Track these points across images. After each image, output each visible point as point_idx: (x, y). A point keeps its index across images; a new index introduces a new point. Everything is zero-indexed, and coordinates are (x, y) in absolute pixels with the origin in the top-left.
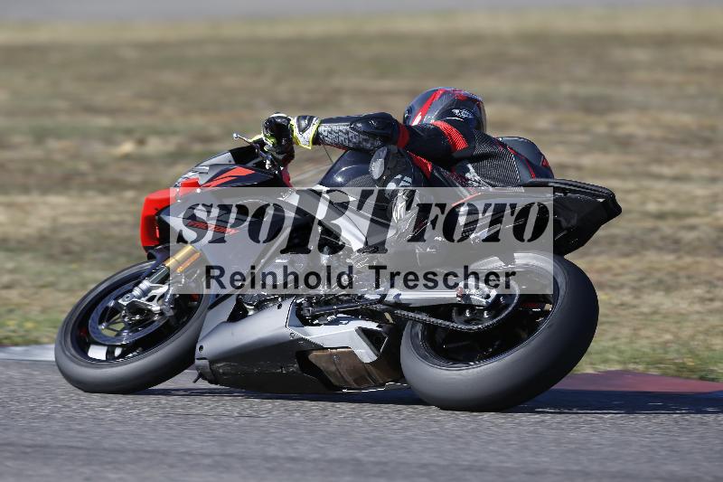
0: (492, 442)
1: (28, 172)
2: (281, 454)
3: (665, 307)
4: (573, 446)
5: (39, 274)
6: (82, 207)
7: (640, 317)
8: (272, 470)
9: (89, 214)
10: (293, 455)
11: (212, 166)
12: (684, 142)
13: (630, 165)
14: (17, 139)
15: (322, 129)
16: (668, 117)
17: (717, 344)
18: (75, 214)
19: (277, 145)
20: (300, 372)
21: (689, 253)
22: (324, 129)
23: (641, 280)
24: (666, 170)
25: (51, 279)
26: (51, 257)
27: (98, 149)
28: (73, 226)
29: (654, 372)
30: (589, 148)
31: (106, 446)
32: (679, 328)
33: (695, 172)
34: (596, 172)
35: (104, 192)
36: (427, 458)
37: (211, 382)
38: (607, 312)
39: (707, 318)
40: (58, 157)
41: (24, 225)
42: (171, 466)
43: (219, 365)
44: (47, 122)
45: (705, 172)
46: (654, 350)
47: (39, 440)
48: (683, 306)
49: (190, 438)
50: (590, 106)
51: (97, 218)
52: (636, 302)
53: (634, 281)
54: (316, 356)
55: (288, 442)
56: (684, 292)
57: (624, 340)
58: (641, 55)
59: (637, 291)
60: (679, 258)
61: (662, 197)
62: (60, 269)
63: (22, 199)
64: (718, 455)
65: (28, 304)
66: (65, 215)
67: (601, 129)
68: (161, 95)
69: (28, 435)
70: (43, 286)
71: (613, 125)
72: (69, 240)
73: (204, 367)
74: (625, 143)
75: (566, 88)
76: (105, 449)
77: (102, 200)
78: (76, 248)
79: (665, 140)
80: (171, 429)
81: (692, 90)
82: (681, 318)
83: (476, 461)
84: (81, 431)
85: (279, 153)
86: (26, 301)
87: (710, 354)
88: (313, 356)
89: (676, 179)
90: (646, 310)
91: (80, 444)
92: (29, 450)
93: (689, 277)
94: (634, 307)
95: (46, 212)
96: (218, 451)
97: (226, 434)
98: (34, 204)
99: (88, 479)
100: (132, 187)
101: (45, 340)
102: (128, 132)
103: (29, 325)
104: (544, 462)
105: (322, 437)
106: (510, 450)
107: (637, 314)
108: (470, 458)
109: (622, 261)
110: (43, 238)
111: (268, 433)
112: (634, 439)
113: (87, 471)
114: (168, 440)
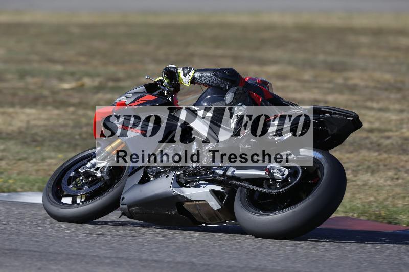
0: (270, 255)
1: (14, 95)
2: (150, 258)
3: (371, 182)
4: (315, 259)
5: (18, 153)
6: (44, 115)
7: (357, 187)
8: (144, 267)
9: (48, 120)
10: (156, 258)
11: (134, 94)
12: (386, 90)
13: (355, 101)
14: (9, 76)
15: (196, 75)
16: (378, 75)
17: (399, 204)
18: (39, 119)
19: (170, 83)
20: (178, 214)
21: (385, 152)
22: (197, 75)
23: (358, 166)
24: (375, 105)
25: (25, 155)
26: (25, 143)
27: (54, 83)
28: (39, 126)
29: (362, 218)
30: (332, 91)
31: (51, 250)
32: (378, 194)
33: (391, 107)
35: (57, 108)
37: (129, 218)
39: (394, 189)
40: (32, 87)
41: (10, 125)
42: (87, 263)
43: (133, 208)
44: (27, 67)
45: (397, 106)
46: (364, 206)
47: (14, 246)
48: (382, 181)
49: (99, 248)
50: (334, 68)
51: (52, 122)
52: (354, 179)
53: (354, 167)
54: (188, 205)
55: (155, 252)
56: (382, 174)
57: (348, 200)
58: (364, 40)
59: (355, 172)
60: (380, 155)
61: (372, 120)
62: (29, 150)
63: (11, 110)
64: (396, 267)
65: (10, 169)
66: (35, 120)
67: (340, 80)
68: (92, 54)
69: (7, 243)
70: (20, 160)
71: (346, 79)
72: (36, 134)
73: (125, 209)
74: (353, 89)
75: (321, 57)
76: (50, 252)
77: (56, 112)
78: (40, 139)
79: (375, 87)
80: (88, 242)
81: (392, 60)
82: (379, 188)
83: (260, 265)
84: (37, 242)
85: (171, 87)
86: (9, 168)
87: (395, 209)
88: (186, 205)
89: (381, 110)
90: (359, 183)
91: (36, 249)
92: (6, 251)
93: (385, 166)
94: (354, 181)
95: (23, 117)
96: (114, 255)
97: (119, 246)
98: (17, 113)
99: (39, 269)
100: (73, 105)
101: (19, 190)
102: (72, 74)
103: (11, 181)
104: (298, 267)
105: (174, 249)
106: (279, 260)
107: (354, 186)
108: (256, 264)
109: (348, 155)
110: (20, 132)
111: (143, 246)
112: (350, 256)
113: (39, 264)
114: (87, 248)
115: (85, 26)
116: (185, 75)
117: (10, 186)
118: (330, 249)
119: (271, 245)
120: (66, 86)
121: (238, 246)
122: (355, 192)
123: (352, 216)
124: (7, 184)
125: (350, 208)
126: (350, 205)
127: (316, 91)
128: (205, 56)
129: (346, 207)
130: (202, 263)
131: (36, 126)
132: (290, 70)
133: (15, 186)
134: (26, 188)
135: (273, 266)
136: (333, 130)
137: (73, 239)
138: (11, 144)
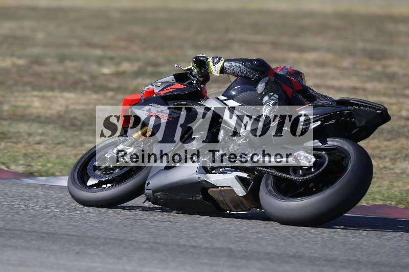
0: (307, 242)
1: (54, 79)
2: (187, 244)
4: (352, 246)
5: (57, 137)
6: (83, 99)
7: (394, 175)
8: (182, 252)
9: (87, 104)
10: (194, 244)
11: (162, 82)
13: (394, 89)
14: (49, 60)
18: (78, 103)
19: (200, 72)
20: (202, 200)
22: (227, 64)
23: (396, 154)
25: (63, 140)
26: (64, 127)
27: (94, 67)
28: (78, 111)
29: (400, 206)
30: (370, 79)
31: (89, 234)
34: (374, 93)
35: (96, 92)
36: (270, 249)
37: (153, 203)
38: (376, 171)
40: (71, 71)
41: (50, 108)
42: (125, 248)
43: (158, 193)
44: (66, 51)
46: (402, 194)
47: (52, 230)
49: (137, 233)
50: (372, 55)
52: (393, 167)
53: (392, 155)
54: (213, 191)
55: (192, 237)
57: (385, 188)
59: (394, 160)
62: (68, 134)
63: (50, 94)
65: (49, 153)
66: (73, 104)
67: (379, 68)
68: (131, 39)
69: (45, 227)
70: (59, 144)
71: (385, 67)
72: (75, 118)
73: (150, 194)
74: (392, 77)
75: (360, 45)
76: (88, 237)
77: (95, 96)
78: (79, 123)
80: (126, 226)
83: (297, 252)
84: (75, 226)
85: (200, 77)
86: (48, 151)
88: (211, 191)
90: (397, 171)
91: (74, 233)
92: (45, 235)
94: (392, 169)
95: (62, 101)
96: (152, 240)
97: (157, 231)
98: (56, 97)
99: (78, 253)
100: (112, 90)
101: (57, 174)
102: (112, 59)
103: (49, 165)
104: (336, 254)
105: (211, 235)
106: (317, 247)
107: (392, 174)
108: (294, 251)
109: (386, 143)
110: (60, 117)
111: (181, 231)
112: (387, 244)
113: (77, 249)
114: (125, 233)
115: (124, 11)
116: (214, 64)
117: (49, 170)
118: (368, 237)
119: (309, 232)
120: (106, 71)
121: (275, 232)
122: (393, 180)
123: (390, 204)
124: (45, 168)
125: (388, 196)
126: (388, 193)
127: (354, 78)
128: (244, 42)
129: (383, 195)
130: (239, 249)
131: (74, 110)
132: (329, 57)
133: (53, 170)
134: (64, 172)
135: (311, 253)
136: (361, 123)
137: (111, 224)
138: (49, 128)
